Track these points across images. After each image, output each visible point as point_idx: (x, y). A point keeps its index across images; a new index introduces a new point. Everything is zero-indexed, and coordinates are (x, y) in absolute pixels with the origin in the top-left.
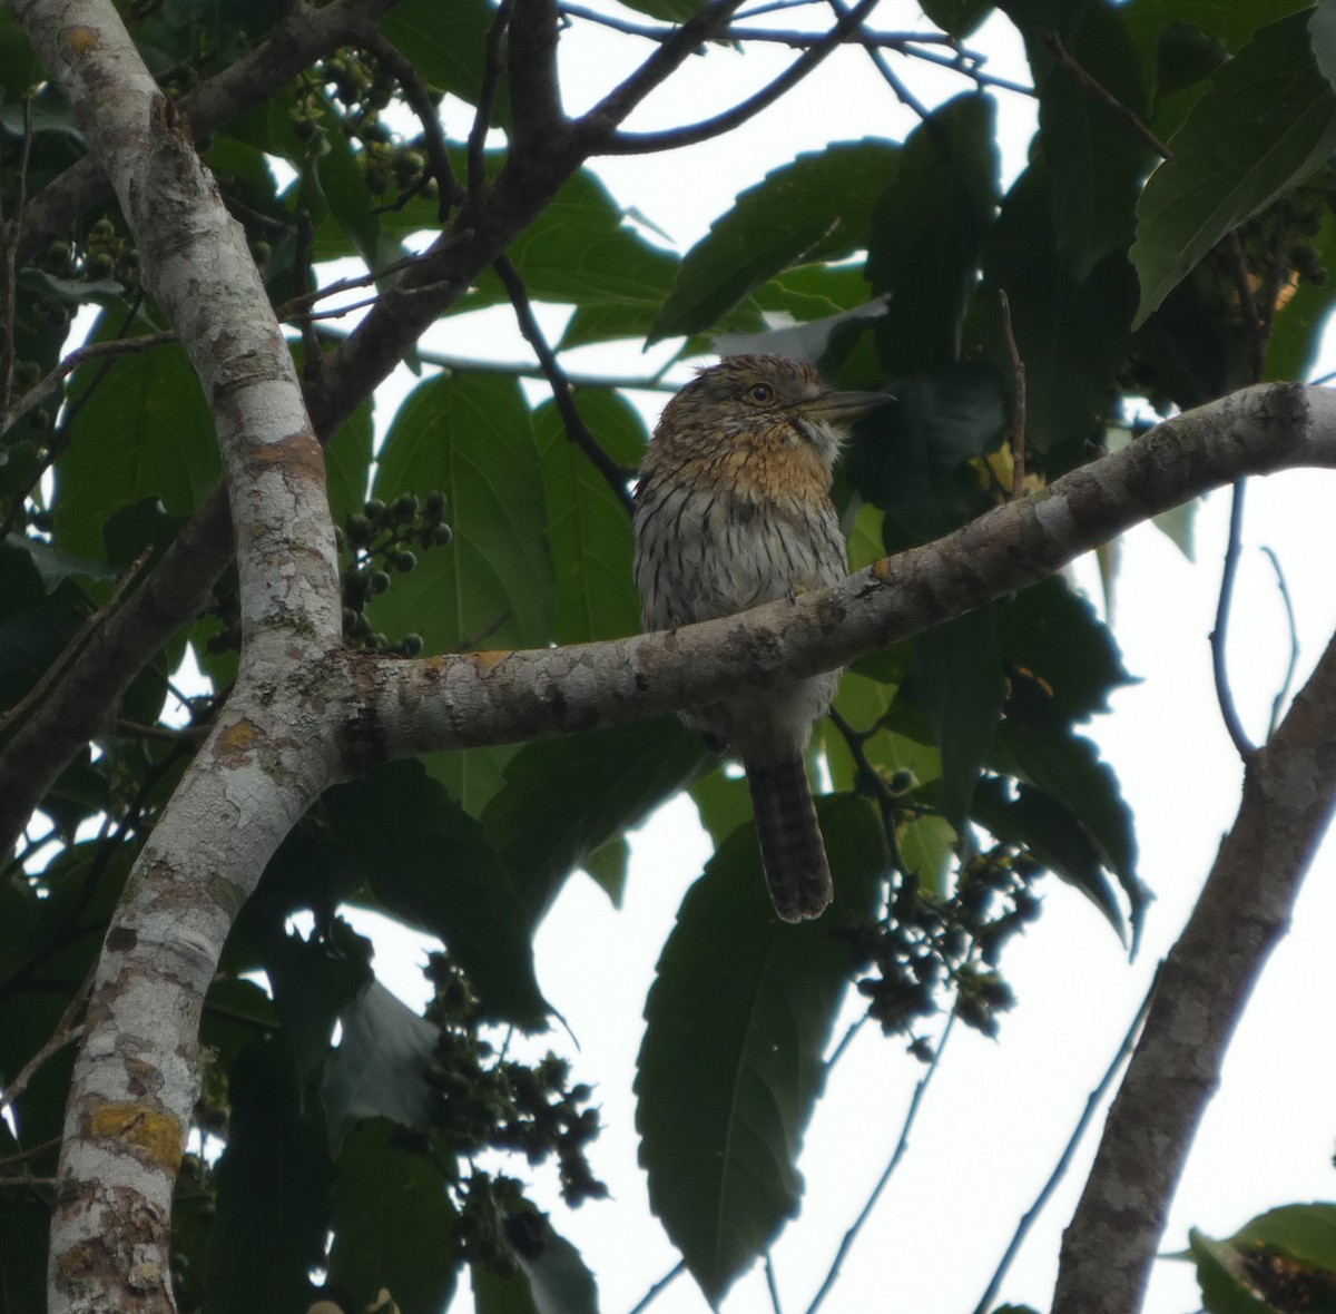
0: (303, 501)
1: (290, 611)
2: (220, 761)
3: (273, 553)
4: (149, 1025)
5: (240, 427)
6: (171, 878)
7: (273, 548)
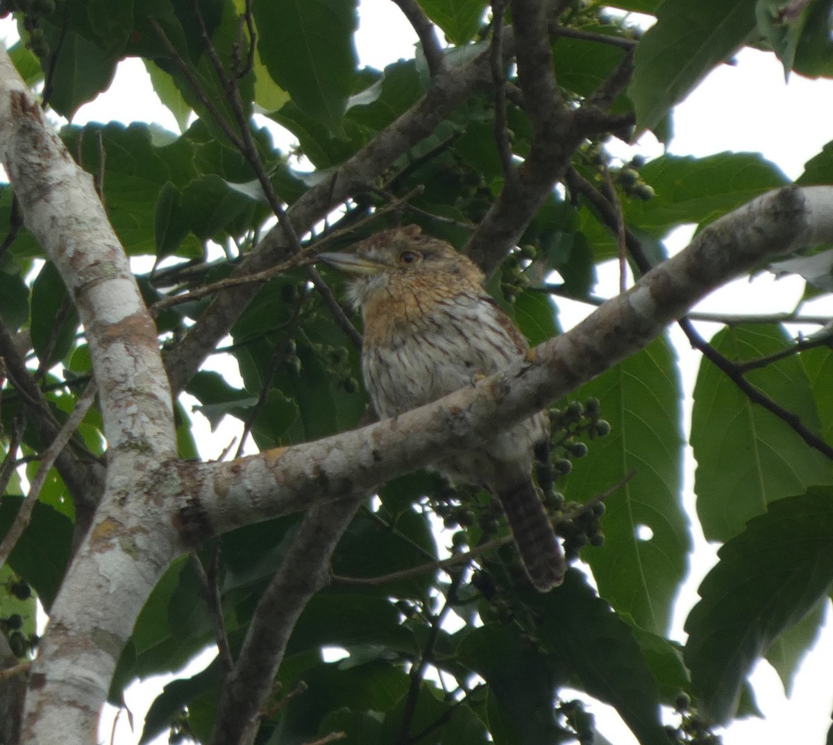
0: (141, 362)
1: (135, 438)
2: (94, 548)
3: (122, 399)
4: (59, 738)
5: (93, 315)
6: (65, 634)
7: (121, 396)
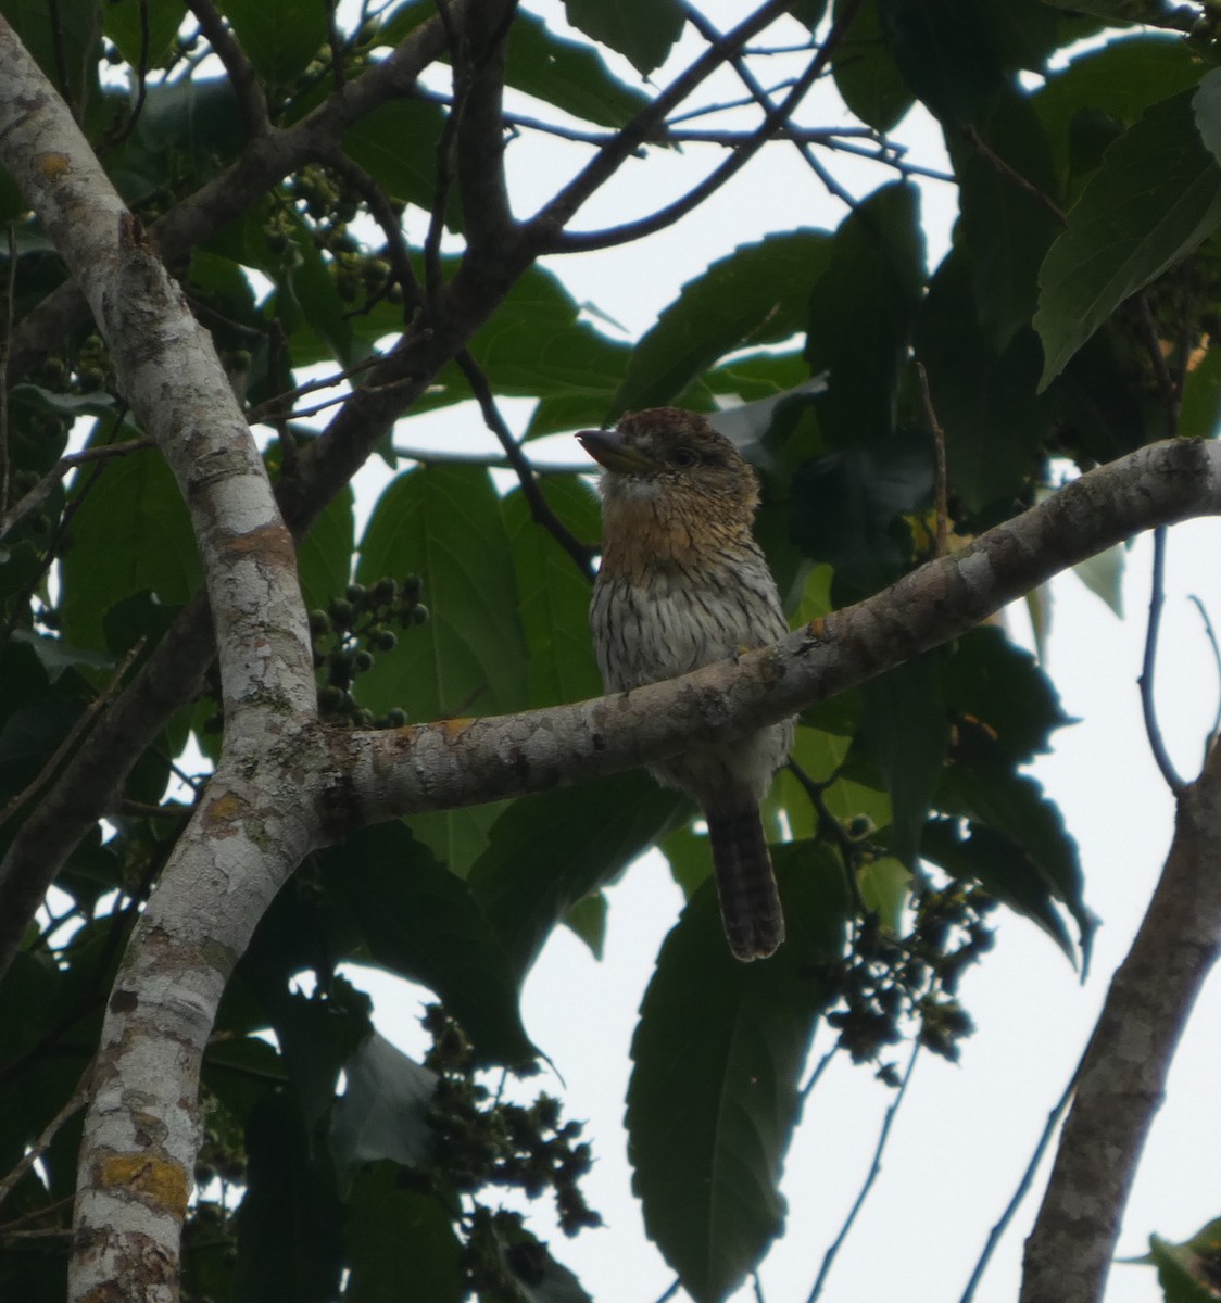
0: (276, 586)
1: (268, 689)
2: (208, 832)
3: (250, 636)
4: (152, 1080)
5: (215, 520)
6: (167, 943)
7: (250, 632)
